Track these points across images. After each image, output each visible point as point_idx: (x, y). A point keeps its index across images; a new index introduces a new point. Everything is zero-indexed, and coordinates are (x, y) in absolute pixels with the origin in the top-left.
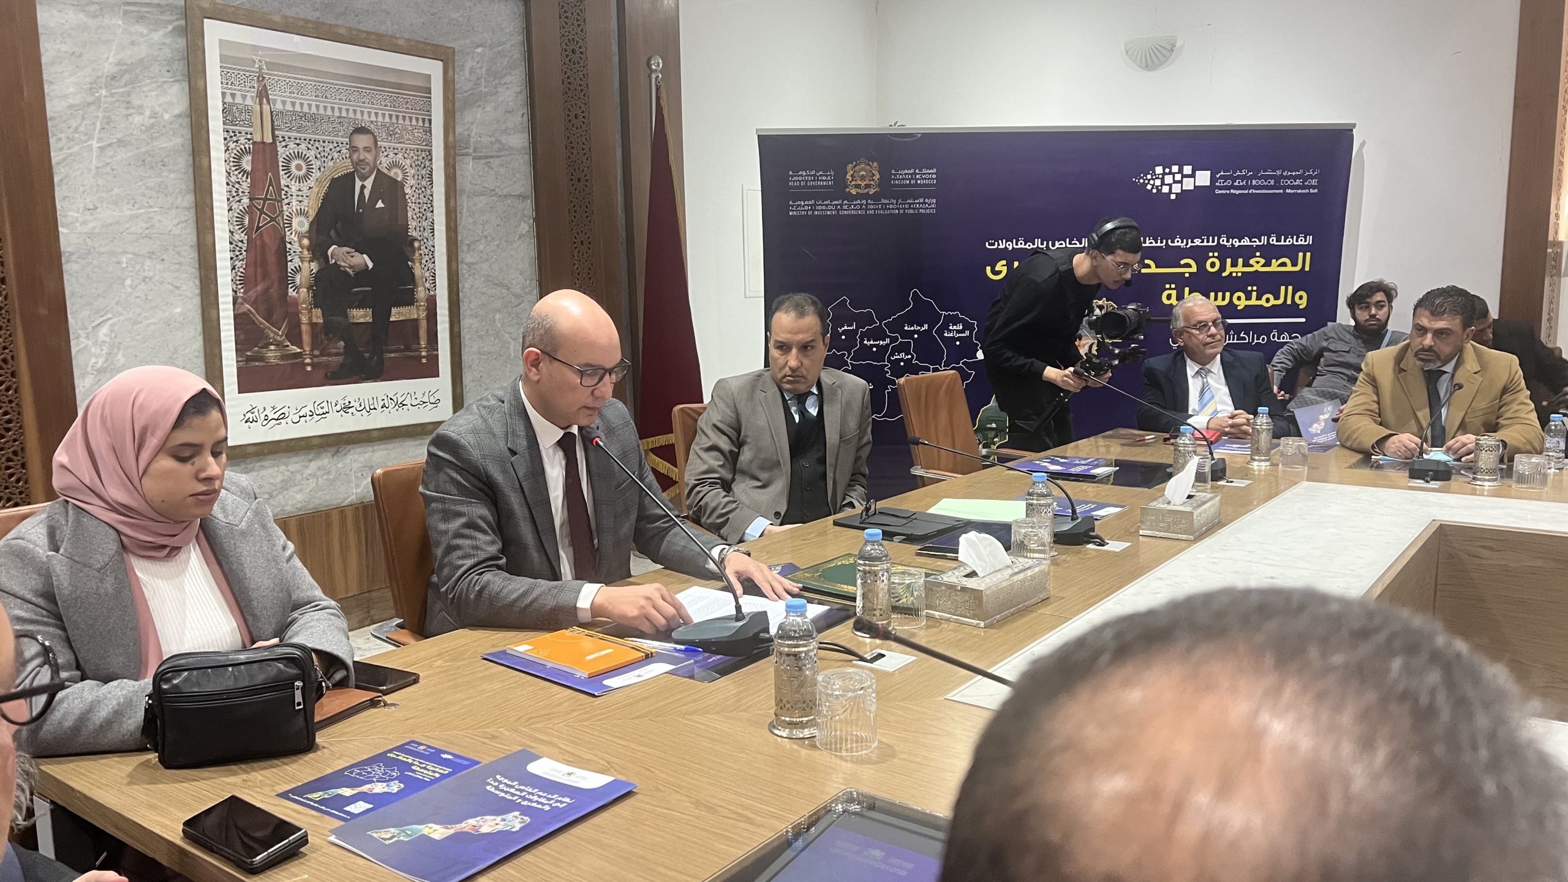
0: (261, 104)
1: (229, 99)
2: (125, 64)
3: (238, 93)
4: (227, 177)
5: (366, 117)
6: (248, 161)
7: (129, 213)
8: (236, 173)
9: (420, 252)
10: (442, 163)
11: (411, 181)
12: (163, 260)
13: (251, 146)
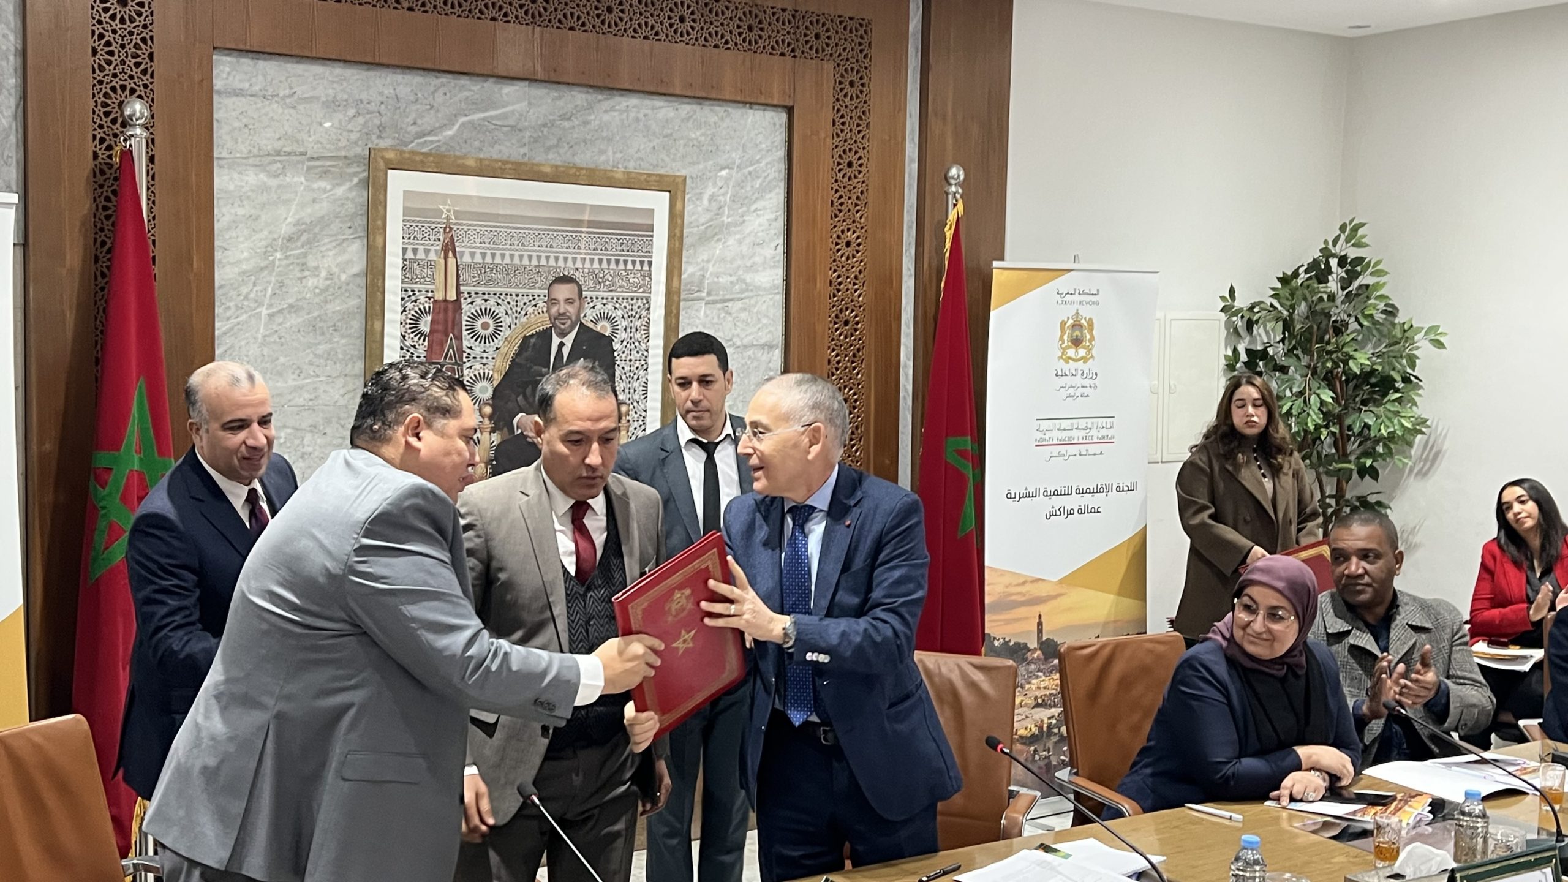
0: (446, 258)
1: (410, 255)
2: (303, 224)
3: (421, 248)
4: (402, 341)
5: (570, 264)
6: (426, 322)
7: (291, 383)
8: (412, 335)
9: (628, 418)
10: (662, 312)
11: (622, 335)
12: (325, 434)
13: (431, 305)
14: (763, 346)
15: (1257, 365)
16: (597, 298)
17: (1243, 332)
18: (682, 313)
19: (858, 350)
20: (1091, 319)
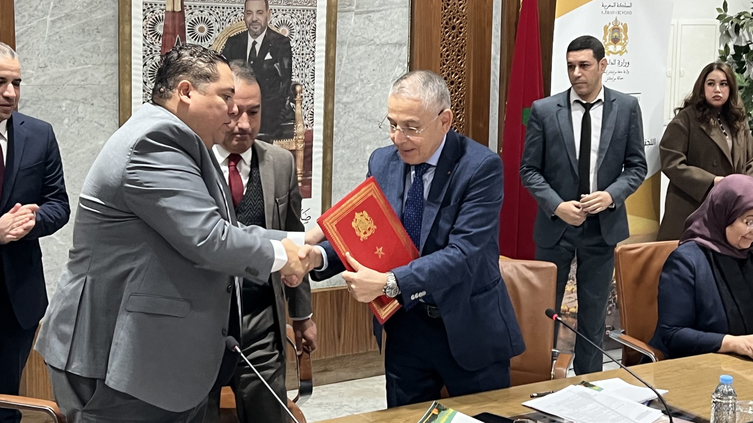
4: (144, 40)
6: (161, 26)
7: (69, 69)
8: (151, 36)
9: (301, 95)
10: (325, 20)
11: (296, 36)
12: (92, 104)
13: (164, 15)
14: (395, 44)
15: (742, 56)
16: (279, 10)
17: (732, 33)
18: (339, 21)
19: (462, 47)
20: (626, 24)
